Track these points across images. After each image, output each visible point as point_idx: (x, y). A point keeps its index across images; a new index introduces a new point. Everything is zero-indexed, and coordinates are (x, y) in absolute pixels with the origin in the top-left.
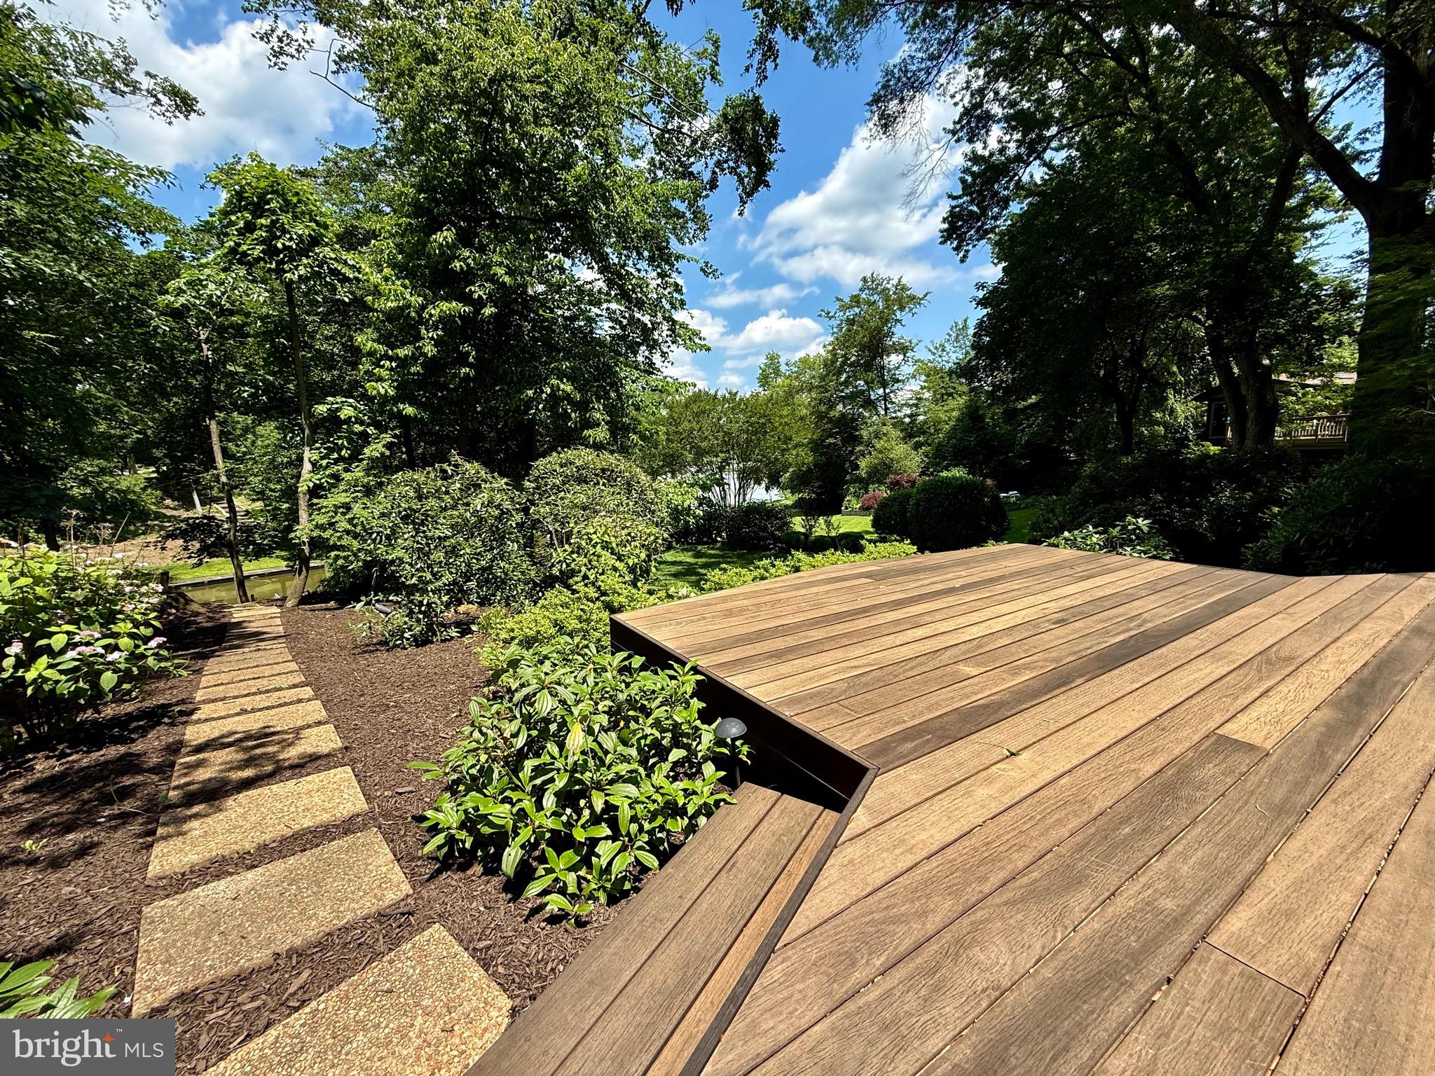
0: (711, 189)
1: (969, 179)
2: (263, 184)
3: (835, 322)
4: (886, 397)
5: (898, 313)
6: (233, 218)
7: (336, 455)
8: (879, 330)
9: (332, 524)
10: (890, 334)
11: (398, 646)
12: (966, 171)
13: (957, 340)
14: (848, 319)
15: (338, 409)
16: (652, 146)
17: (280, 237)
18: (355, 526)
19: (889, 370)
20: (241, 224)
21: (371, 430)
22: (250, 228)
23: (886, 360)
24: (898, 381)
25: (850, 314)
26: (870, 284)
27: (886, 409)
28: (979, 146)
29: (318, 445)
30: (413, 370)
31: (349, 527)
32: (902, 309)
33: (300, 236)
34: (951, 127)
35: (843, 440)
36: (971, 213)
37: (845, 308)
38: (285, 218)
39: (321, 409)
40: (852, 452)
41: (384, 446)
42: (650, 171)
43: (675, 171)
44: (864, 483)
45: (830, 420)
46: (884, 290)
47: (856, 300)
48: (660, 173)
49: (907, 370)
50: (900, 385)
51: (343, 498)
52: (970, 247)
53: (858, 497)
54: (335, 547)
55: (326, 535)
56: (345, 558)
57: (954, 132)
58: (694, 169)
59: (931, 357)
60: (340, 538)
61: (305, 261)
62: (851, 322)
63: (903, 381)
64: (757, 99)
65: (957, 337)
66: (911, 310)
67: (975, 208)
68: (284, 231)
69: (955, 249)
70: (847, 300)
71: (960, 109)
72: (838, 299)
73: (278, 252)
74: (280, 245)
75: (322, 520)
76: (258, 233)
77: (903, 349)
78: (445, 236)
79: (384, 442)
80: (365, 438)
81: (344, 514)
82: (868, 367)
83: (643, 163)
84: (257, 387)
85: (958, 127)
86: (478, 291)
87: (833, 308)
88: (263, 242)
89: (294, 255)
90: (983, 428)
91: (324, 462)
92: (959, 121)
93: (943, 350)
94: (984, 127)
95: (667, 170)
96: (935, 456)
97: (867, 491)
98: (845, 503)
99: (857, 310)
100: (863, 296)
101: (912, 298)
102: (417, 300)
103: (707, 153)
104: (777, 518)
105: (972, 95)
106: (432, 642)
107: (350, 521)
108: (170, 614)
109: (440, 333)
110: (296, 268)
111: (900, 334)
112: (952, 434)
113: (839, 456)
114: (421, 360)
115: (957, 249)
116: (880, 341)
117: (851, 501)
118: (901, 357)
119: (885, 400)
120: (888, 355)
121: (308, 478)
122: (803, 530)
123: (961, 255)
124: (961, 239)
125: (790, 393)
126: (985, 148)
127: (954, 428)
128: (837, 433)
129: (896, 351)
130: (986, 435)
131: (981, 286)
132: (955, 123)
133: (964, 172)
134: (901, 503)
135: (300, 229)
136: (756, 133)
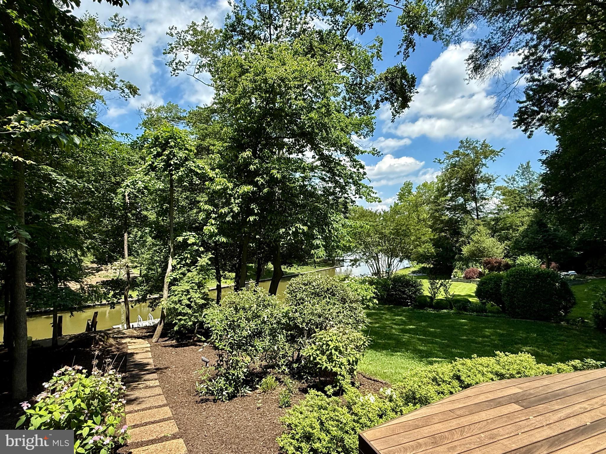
0: (376, 109)
1: (531, 93)
2: (167, 134)
3: (444, 166)
4: (477, 209)
5: (484, 160)
6: (152, 150)
7: (184, 262)
8: (472, 170)
9: (180, 301)
10: (479, 172)
11: (220, 399)
12: (529, 88)
13: (523, 174)
14: (452, 164)
15: (188, 239)
16: (345, 91)
17: (172, 159)
18: (191, 302)
19: (479, 193)
20: (155, 153)
21: (202, 249)
22: (159, 155)
23: (477, 187)
24: (485, 199)
25: (453, 161)
26: (466, 144)
27: (478, 215)
28: (536, 76)
29: (176, 257)
30: (227, 219)
31: (188, 303)
32: (486, 157)
33: (181, 157)
34: (517, 66)
35: (451, 234)
36: (533, 111)
37: (449, 158)
38: (175, 150)
39: (180, 239)
40: (457, 241)
41: (208, 259)
42: (343, 102)
43: (356, 102)
44: (466, 261)
45: (442, 222)
46: (474, 148)
47: (457, 153)
48: (348, 103)
49: (490, 192)
50: (487, 201)
51: (187, 287)
52: (534, 129)
53: (461, 269)
54: (180, 314)
55: (177, 307)
56: (185, 320)
57: (519, 68)
58: (366, 100)
59: (506, 185)
60: (183, 309)
61: (182, 169)
62: (454, 166)
63: (488, 199)
64: (403, 68)
65: (523, 172)
66: (492, 158)
67: (536, 108)
68: (174, 156)
69: (523, 131)
70: (451, 153)
71: (522, 56)
72: (445, 153)
73: (171, 165)
74: (172, 163)
75: (176, 299)
76: (163, 157)
77: (488, 180)
78: (247, 154)
79: (208, 257)
80: (198, 254)
81: (186, 295)
82: (465, 190)
83: (339, 99)
84: (152, 228)
85: (522, 65)
86: (260, 180)
87: (443, 158)
88: (165, 161)
89: (177, 167)
90: (547, 231)
91: (178, 266)
92: (522, 63)
93: (514, 181)
94: (538, 64)
95: (352, 101)
96: (514, 248)
97: (468, 267)
98: (453, 273)
99: (457, 159)
100: (461, 151)
101: (493, 152)
102: (231, 185)
103: (374, 91)
104: (412, 286)
105: (530, 49)
106: (236, 397)
107: (189, 299)
108: (100, 345)
109: (240, 200)
110: (178, 173)
111: (484, 171)
112: (525, 234)
113: (448, 243)
114: (232, 214)
115: (525, 131)
116: (473, 176)
117: (457, 273)
118: (486, 185)
119: (477, 211)
120: (478, 184)
121: (169, 275)
122: (429, 295)
123: (528, 133)
124: (528, 125)
125: (416, 206)
126: (540, 75)
127: (526, 230)
128: (446, 230)
129: (483, 181)
130: (549, 235)
131: (543, 152)
132: (519, 63)
133: (527, 89)
134: (495, 282)
135: (182, 154)
136: (402, 84)
